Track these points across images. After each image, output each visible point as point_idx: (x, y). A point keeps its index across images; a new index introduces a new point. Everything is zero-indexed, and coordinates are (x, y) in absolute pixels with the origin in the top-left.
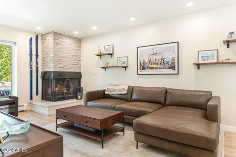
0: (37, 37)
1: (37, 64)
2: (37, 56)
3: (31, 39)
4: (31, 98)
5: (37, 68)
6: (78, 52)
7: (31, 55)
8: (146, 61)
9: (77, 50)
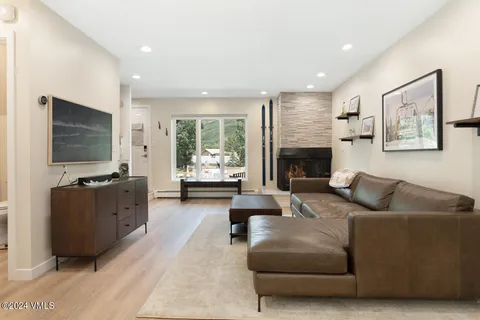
0: (271, 102)
1: (271, 139)
2: (271, 128)
3: (263, 108)
4: (264, 184)
5: (271, 144)
6: (326, 115)
7: (264, 127)
8: (394, 123)
9: (324, 112)
